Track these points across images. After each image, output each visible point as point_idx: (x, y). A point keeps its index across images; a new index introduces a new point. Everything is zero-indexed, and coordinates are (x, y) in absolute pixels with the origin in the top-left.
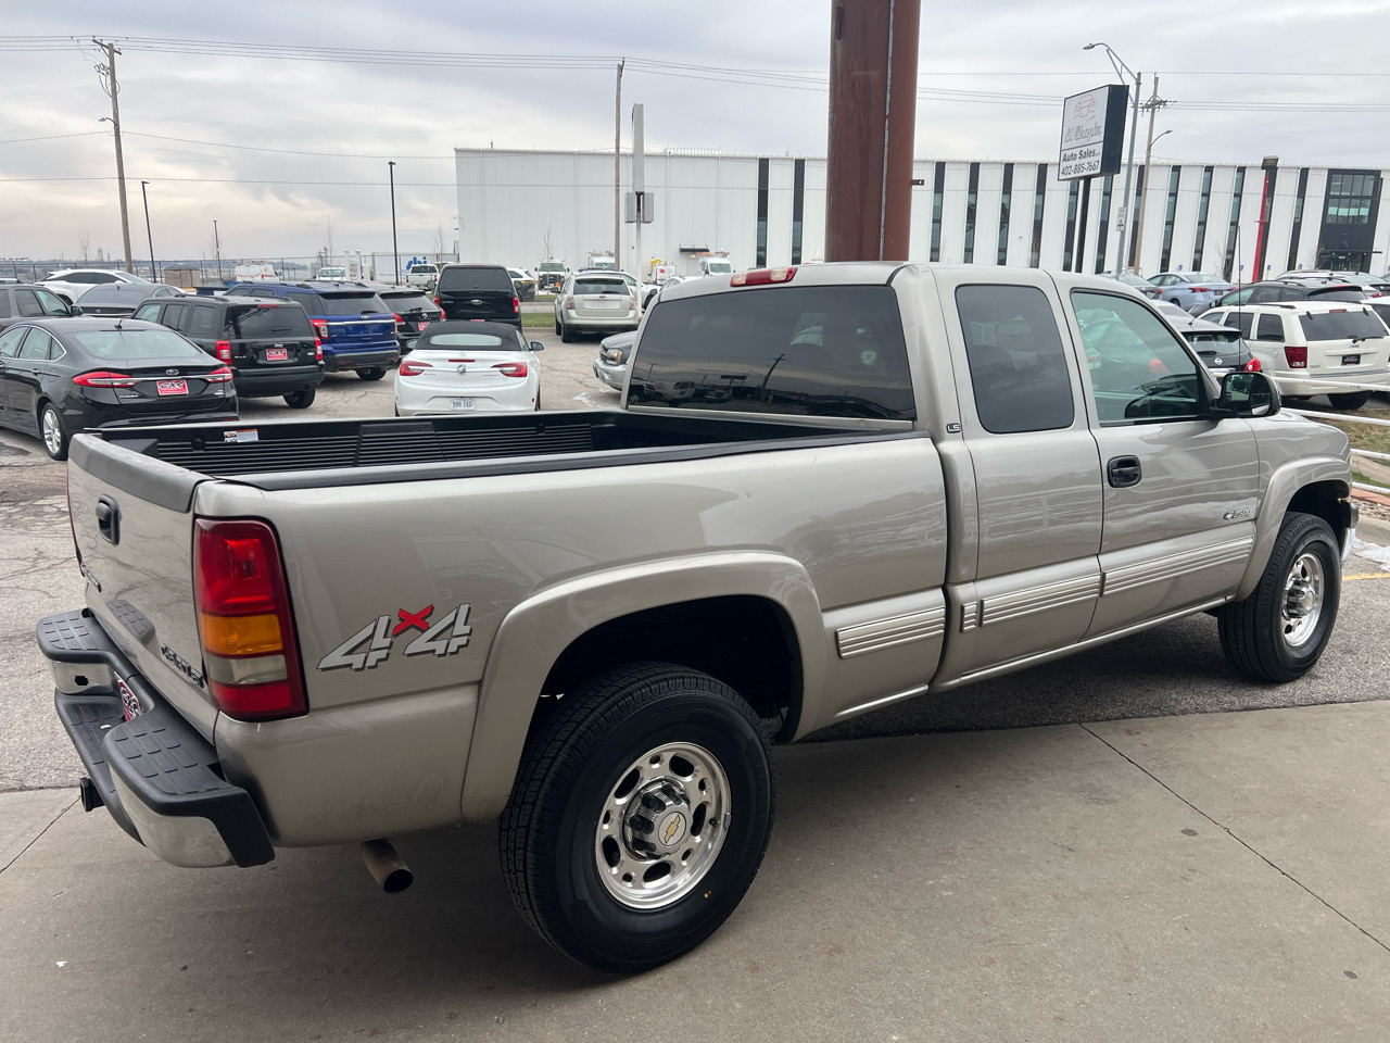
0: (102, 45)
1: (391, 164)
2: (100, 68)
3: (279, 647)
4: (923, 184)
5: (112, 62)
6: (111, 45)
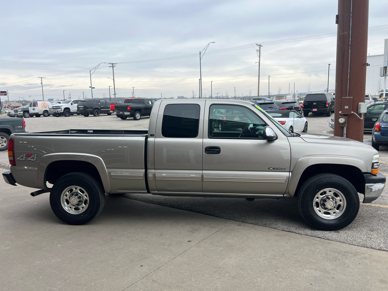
0: (258, 45)
1: (329, 64)
2: (257, 50)
3: (12, 156)
4: (369, 65)
5: (260, 49)
6: (260, 45)
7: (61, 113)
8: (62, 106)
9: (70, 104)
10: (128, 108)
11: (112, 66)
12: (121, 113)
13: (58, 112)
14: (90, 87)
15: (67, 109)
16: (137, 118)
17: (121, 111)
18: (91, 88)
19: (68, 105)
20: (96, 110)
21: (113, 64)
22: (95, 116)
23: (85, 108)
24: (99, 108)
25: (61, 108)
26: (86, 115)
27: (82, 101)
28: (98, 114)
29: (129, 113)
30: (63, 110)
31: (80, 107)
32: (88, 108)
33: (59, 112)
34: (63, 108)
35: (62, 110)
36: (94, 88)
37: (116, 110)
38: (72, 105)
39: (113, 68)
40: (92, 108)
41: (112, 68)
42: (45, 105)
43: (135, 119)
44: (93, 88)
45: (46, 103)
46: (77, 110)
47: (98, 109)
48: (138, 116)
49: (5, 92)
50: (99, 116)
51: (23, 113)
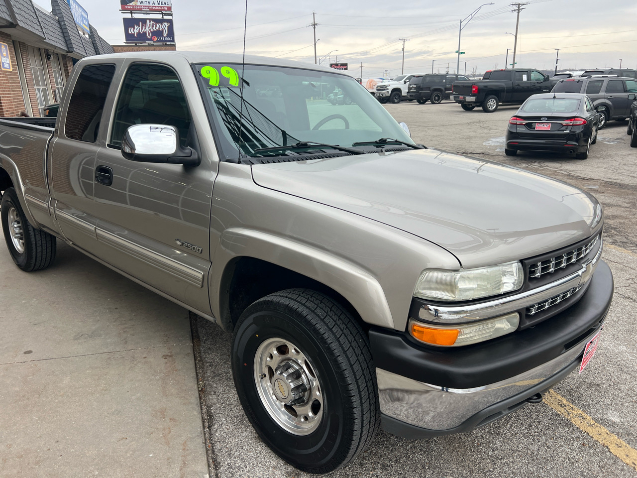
7: (386, 97)
8: (390, 85)
9: (402, 82)
10: (474, 89)
11: (517, 8)
12: (461, 97)
13: (382, 95)
14: (457, 52)
15: (397, 91)
16: (490, 109)
17: (462, 95)
18: (457, 54)
19: (399, 84)
20: (436, 93)
21: (519, 4)
22: (433, 103)
23: (419, 88)
24: (443, 88)
25: (388, 89)
26: (422, 102)
27: (417, 77)
28: (439, 99)
29: (473, 99)
30: (390, 92)
31: (411, 86)
32: (422, 89)
33: (384, 96)
34: (390, 89)
35: (388, 92)
36: (464, 53)
37: (454, 93)
38: (405, 83)
39: (518, 13)
40: (429, 88)
41: (516, 13)
42: (371, 84)
43: (486, 110)
44: (462, 53)
45: (374, 81)
46: (408, 93)
47: (439, 90)
48: (492, 104)
49: (346, 65)
50: (439, 103)
51: (344, 97)
